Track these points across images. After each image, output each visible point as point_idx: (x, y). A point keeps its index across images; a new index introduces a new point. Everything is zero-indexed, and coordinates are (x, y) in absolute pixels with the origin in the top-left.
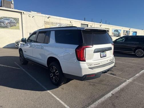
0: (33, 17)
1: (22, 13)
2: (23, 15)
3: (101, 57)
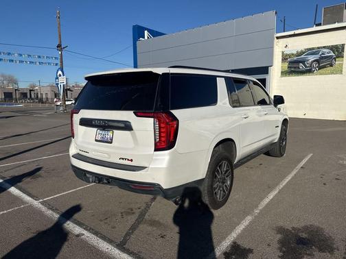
3: (96, 140)
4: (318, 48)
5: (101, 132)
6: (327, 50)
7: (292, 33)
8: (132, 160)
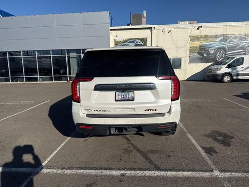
0: (169, 32)
1: (153, 29)
2: (154, 31)
3: (116, 100)
4: (134, 39)
5: (120, 94)
6: (139, 41)
7: (119, 27)
8: (156, 110)
